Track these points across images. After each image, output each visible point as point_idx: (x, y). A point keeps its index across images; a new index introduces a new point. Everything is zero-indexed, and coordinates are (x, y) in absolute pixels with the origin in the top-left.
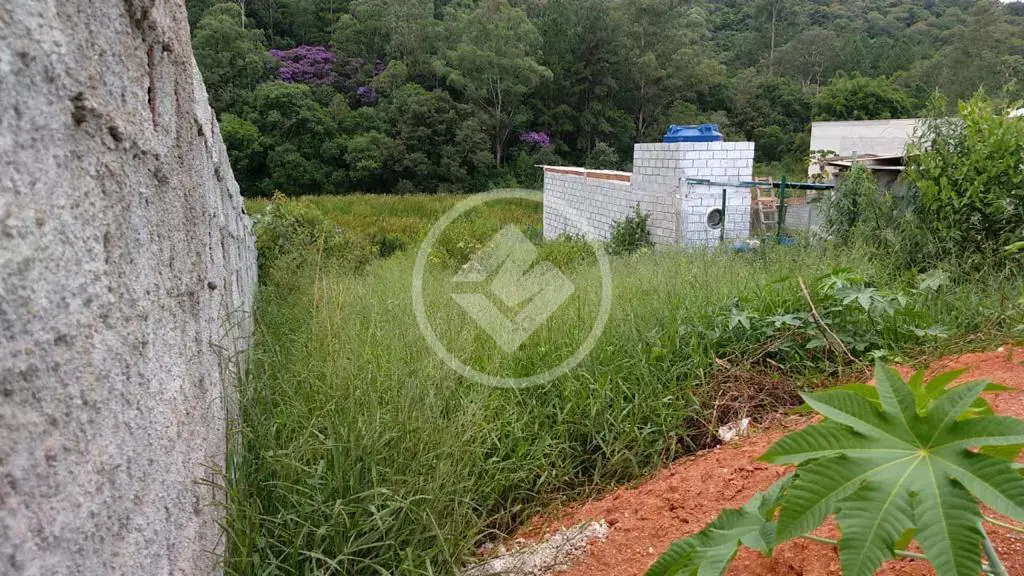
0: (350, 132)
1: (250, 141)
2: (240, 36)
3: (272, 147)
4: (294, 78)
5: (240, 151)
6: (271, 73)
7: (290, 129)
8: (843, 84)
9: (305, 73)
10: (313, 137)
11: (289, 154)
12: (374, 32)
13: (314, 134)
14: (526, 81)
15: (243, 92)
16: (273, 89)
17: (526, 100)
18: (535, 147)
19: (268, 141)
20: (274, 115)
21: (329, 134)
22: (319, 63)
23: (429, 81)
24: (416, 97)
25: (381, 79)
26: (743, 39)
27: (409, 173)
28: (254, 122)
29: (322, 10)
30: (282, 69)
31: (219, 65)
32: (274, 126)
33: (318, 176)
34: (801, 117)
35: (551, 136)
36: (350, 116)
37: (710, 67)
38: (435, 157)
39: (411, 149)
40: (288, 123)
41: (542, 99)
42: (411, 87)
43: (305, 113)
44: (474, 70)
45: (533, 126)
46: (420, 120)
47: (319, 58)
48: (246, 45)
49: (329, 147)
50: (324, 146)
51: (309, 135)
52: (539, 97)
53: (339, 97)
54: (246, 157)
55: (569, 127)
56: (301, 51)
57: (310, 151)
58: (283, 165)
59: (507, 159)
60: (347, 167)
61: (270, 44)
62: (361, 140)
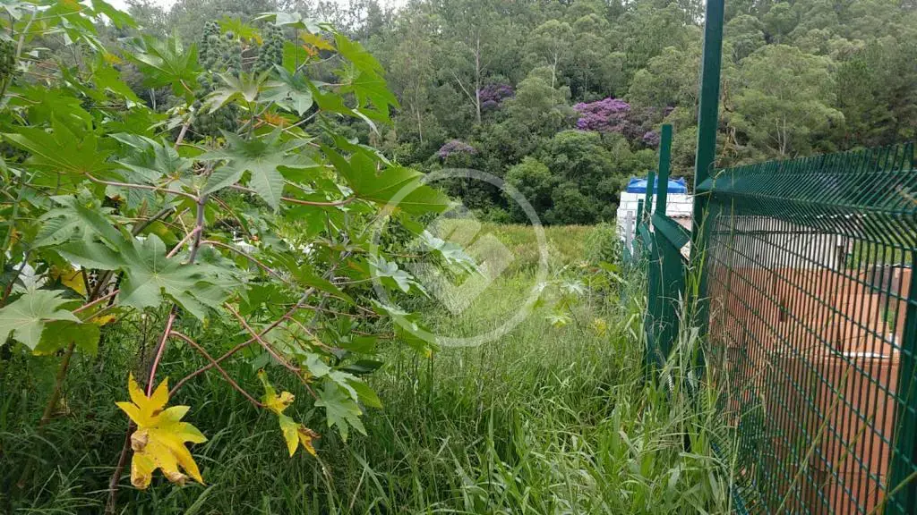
0: (626, 172)
1: (540, 179)
2: (549, 94)
3: (557, 184)
4: (589, 126)
5: (533, 187)
6: (570, 123)
7: (574, 169)
9: (600, 121)
10: (593, 176)
11: (569, 190)
12: (669, 83)
13: (594, 174)
15: (544, 140)
16: (563, 137)
19: (556, 178)
20: (562, 158)
21: (608, 174)
22: (615, 112)
28: (547, 164)
29: (629, 66)
30: (580, 120)
31: (529, 117)
32: (563, 167)
33: (591, 210)
36: (627, 158)
40: (573, 164)
42: (692, 131)
43: (586, 156)
47: (615, 108)
48: (551, 101)
49: (604, 184)
50: (600, 184)
51: (590, 174)
54: (536, 191)
57: (587, 187)
58: (563, 199)
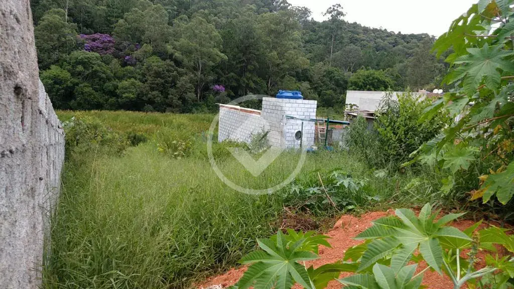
0: (120, 79)
1: (66, 81)
2: (64, 26)
3: (77, 84)
4: (92, 49)
5: (60, 86)
6: (79, 46)
7: (88, 75)
8: (363, 72)
9: (98, 47)
10: (100, 80)
11: (86, 88)
12: (137, 29)
14: (214, 60)
15: (64, 55)
16: (79, 54)
17: (213, 69)
18: (217, 93)
19: (76, 81)
20: (80, 68)
21: (109, 79)
22: (106, 42)
23: (164, 55)
24: (156, 63)
25: (138, 53)
26: (319, 48)
27: (151, 102)
28: (69, 71)
29: (109, 16)
30: (86, 44)
31: (52, 40)
32: (79, 74)
33: (101, 101)
34: (343, 87)
35: (226, 87)
36: (120, 70)
37: (302, 60)
38: (165, 93)
39: (152, 89)
40: (87, 72)
41: (222, 69)
42: (155, 58)
43: (96, 67)
44: (188, 52)
45: (217, 82)
46: (158, 75)
47: (106, 40)
48: (67, 31)
49: (109, 85)
50: (106, 85)
51: (98, 79)
52: (220, 69)
53: (115, 60)
54: (63, 89)
55: (234, 84)
56: (97, 36)
57: (97, 86)
58: (82, 93)
59: (203, 97)
60: (117, 96)
61: (80, 31)
62: (125, 83)
